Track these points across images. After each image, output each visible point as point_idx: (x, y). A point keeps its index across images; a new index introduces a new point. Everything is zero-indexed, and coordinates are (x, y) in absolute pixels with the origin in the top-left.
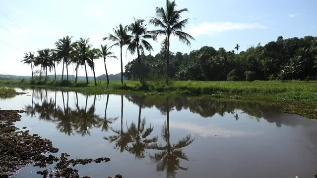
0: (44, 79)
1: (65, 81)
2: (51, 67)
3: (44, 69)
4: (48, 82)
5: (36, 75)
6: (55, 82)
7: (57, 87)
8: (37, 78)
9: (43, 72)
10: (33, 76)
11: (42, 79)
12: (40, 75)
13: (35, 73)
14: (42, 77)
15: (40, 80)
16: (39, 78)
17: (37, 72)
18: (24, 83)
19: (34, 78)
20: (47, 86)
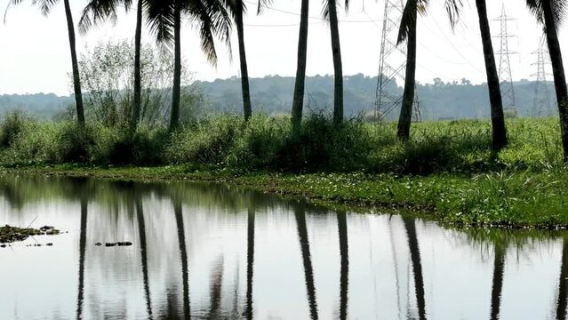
0: (165, 112)
1: (318, 124)
2: (216, 18)
3: (163, 35)
4: (194, 140)
5: (103, 82)
6: (242, 143)
7: (263, 181)
8: (114, 109)
9: (159, 64)
10: (83, 91)
11: (145, 118)
12: (132, 88)
13: (100, 70)
14: (143, 105)
15: (133, 125)
16: (127, 111)
17: (107, 58)
18: (15, 153)
19: (85, 113)
20: (186, 172)
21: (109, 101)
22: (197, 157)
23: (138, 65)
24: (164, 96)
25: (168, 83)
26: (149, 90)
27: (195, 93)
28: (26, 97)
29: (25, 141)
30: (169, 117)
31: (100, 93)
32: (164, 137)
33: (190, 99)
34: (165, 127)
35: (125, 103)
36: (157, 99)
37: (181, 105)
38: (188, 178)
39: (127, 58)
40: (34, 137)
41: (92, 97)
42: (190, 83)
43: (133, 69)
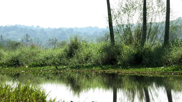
8: (131, 34)
9: (156, 7)
10: (114, 24)
11: (149, 40)
12: (141, 22)
13: (122, 13)
14: (148, 31)
15: (143, 44)
16: (138, 35)
17: (127, 6)
18: (76, 60)
19: (115, 37)
20: (174, 70)
21: (128, 29)
22: (180, 61)
23: (145, 9)
24: (160, 26)
25: (162, 18)
26: (151, 23)
27: (179, 24)
28: (82, 29)
29: (82, 54)
30: (163, 39)
31: (123, 25)
32: (160, 51)
33: (175, 28)
34: (161, 45)
35: (137, 31)
36: (156, 28)
37: (170, 31)
38: (174, 74)
39: (137, 5)
40: (86, 51)
41: (119, 28)
42: (175, 19)
43: (142, 11)
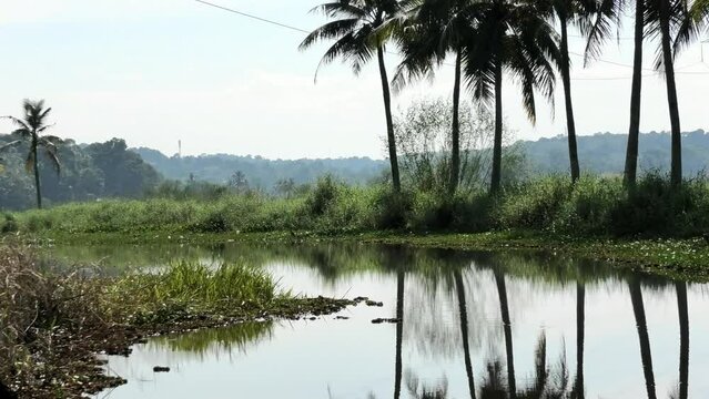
0: (485, 175)
1: (654, 184)
2: (539, 72)
3: (481, 92)
4: (514, 206)
5: (418, 144)
6: (569, 207)
7: (591, 249)
8: (430, 171)
9: (476, 122)
10: (399, 154)
11: (464, 181)
12: (449, 149)
13: (414, 132)
14: (461, 166)
15: (452, 189)
16: (443, 173)
17: (422, 119)
18: (329, 221)
19: (401, 176)
20: (509, 239)
21: (425, 163)
22: (520, 222)
23: (456, 125)
24: (483, 157)
25: (488, 143)
26: (467, 151)
27: (518, 153)
28: (339, 161)
29: (339, 207)
30: (489, 180)
31: (416, 155)
32: (485, 203)
33: (512, 160)
34: (485, 191)
35: (442, 167)
36: (477, 160)
37: (502, 165)
38: (510, 246)
39: (442, 118)
40: (347, 203)
41: (408, 161)
42: (511, 143)
43: (450, 130)
